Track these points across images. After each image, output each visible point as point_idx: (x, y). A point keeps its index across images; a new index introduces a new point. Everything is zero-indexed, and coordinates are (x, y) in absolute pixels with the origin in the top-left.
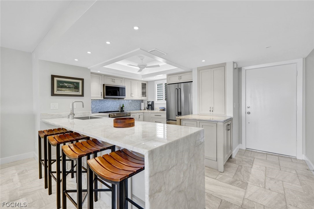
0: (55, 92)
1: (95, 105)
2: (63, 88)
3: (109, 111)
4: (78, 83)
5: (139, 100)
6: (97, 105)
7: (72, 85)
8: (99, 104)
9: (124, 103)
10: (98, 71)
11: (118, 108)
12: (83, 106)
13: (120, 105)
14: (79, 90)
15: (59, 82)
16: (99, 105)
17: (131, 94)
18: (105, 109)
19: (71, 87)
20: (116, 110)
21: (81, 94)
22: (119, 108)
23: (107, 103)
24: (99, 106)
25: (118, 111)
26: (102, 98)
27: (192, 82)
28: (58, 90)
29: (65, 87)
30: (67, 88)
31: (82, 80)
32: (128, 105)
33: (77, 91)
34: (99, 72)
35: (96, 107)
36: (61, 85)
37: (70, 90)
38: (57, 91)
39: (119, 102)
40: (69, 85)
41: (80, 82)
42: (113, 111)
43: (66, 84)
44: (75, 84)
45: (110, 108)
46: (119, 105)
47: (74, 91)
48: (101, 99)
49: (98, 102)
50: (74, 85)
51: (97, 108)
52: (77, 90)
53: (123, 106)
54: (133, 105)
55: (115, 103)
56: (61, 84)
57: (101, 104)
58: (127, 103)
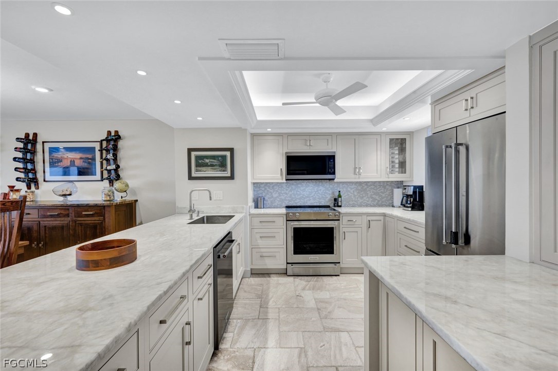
0: (194, 175)
1: (279, 193)
2: (204, 166)
3: (307, 205)
4: (224, 157)
5: (380, 182)
6: (283, 192)
7: (215, 161)
8: (287, 190)
9: (341, 190)
10: (268, 130)
11: (327, 199)
12: (210, 197)
13: (333, 193)
14: (226, 168)
15: (197, 158)
16: (287, 192)
17: (355, 168)
18: (298, 200)
19: (214, 164)
20: (323, 204)
21: (229, 175)
22: (330, 200)
23: (302, 188)
24: (286, 194)
25: (328, 207)
26: (282, 179)
27: (505, 112)
28: (197, 171)
29: (206, 165)
30: (209, 166)
31: (231, 150)
32: (356, 193)
33: (224, 171)
34: (270, 130)
35: (280, 195)
36: (201, 163)
37: (213, 169)
38: (196, 173)
39: (331, 186)
40: (211, 162)
41: (228, 154)
42: (315, 204)
43: (207, 161)
44: (220, 158)
45: (310, 200)
46: (330, 192)
47: (218, 170)
48: (280, 181)
49: (285, 186)
50: (218, 160)
51: (283, 197)
52: (223, 169)
53: (340, 196)
54: (369, 194)
55: (321, 188)
56: (200, 161)
57: (291, 191)
58: (351, 189)
